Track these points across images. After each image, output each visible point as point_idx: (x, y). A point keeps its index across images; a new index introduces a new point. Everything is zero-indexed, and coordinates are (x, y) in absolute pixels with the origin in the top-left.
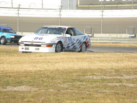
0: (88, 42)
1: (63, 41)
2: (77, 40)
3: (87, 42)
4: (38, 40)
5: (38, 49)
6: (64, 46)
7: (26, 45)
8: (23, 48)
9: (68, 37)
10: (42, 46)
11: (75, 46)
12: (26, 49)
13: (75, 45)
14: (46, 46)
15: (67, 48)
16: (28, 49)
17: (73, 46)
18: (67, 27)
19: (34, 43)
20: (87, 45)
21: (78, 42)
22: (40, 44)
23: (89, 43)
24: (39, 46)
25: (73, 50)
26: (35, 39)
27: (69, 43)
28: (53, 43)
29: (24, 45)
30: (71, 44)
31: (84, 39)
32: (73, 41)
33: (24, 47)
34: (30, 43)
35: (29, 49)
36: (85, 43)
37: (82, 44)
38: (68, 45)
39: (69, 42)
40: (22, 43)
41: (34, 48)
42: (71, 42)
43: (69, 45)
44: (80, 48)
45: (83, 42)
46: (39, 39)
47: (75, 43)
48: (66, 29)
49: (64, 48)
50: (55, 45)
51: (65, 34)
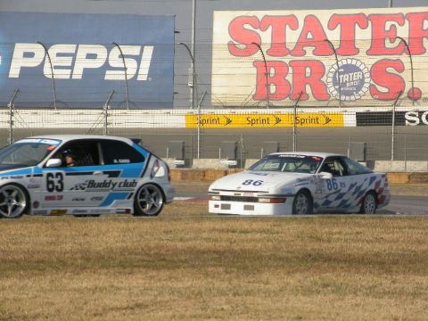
0: (381, 191)
1: (312, 188)
2: (352, 186)
3: (377, 190)
4: (251, 187)
5: (252, 208)
6: (315, 201)
7: (223, 198)
8: (217, 206)
9: (327, 180)
10: (261, 200)
11: (344, 201)
12: (224, 207)
13: (345, 198)
14: (269, 200)
15: (323, 205)
16: (228, 207)
18: (324, 156)
19: (242, 194)
20: (379, 197)
21: (354, 189)
22: (255, 195)
23: (383, 194)
24: (255, 200)
25: (340, 209)
26: (244, 184)
27: (330, 194)
28: (286, 193)
29: (219, 198)
30: (335, 196)
31: (370, 184)
32: (339, 188)
33: (220, 203)
34: (232, 194)
35: (232, 207)
36: (372, 192)
37: (364, 195)
38: (327, 197)
39: (328, 192)
40: (216, 192)
41: (242, 204)
42: (333, 190)
43: (330, 199)
44: (360, 205)
45: (367, 190)
46: (254, 184)
47: (344, 194)
48: (322, 159)
49: (317, 205)
50: (293, 198)
51: (320, 172)
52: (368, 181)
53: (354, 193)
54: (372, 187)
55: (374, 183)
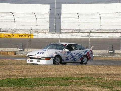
0: (89, 55)
1: (61, 55)
2: (77, 54)
3: (88, 55)
5: (39, 61)
7: (31, 58)
8: (29, 61)
9: (67, 52)
10: (42, 59)
13: (74, 58)
14: (45, 59)
15: (66, 60)
17: (73, 59)
19: (36, 57)
20: (89, 57)
21: (78, 55)
22: (40, 57)
23: (90, 56)
24: (40, 59)
26: (37, 53)
28: (51, 56)
29: (29, 58)
30: (71, 57)
32: (72, 54)
33: (30, 60)
34: (33, 57)
35: (33, 61)
36: (86, 56)
37: (82, 57)
38: (67, 57)
41: (36, 60)
42: (70, 55)
44: (81, 60)
45: (83, 55)
46: (40, 54)
47: (74, 56)
49: (63, 60)
50: (53, 58)
52: (84, 52)
53: (78, 56)
54: (86, 54)
55: (86, 53)
